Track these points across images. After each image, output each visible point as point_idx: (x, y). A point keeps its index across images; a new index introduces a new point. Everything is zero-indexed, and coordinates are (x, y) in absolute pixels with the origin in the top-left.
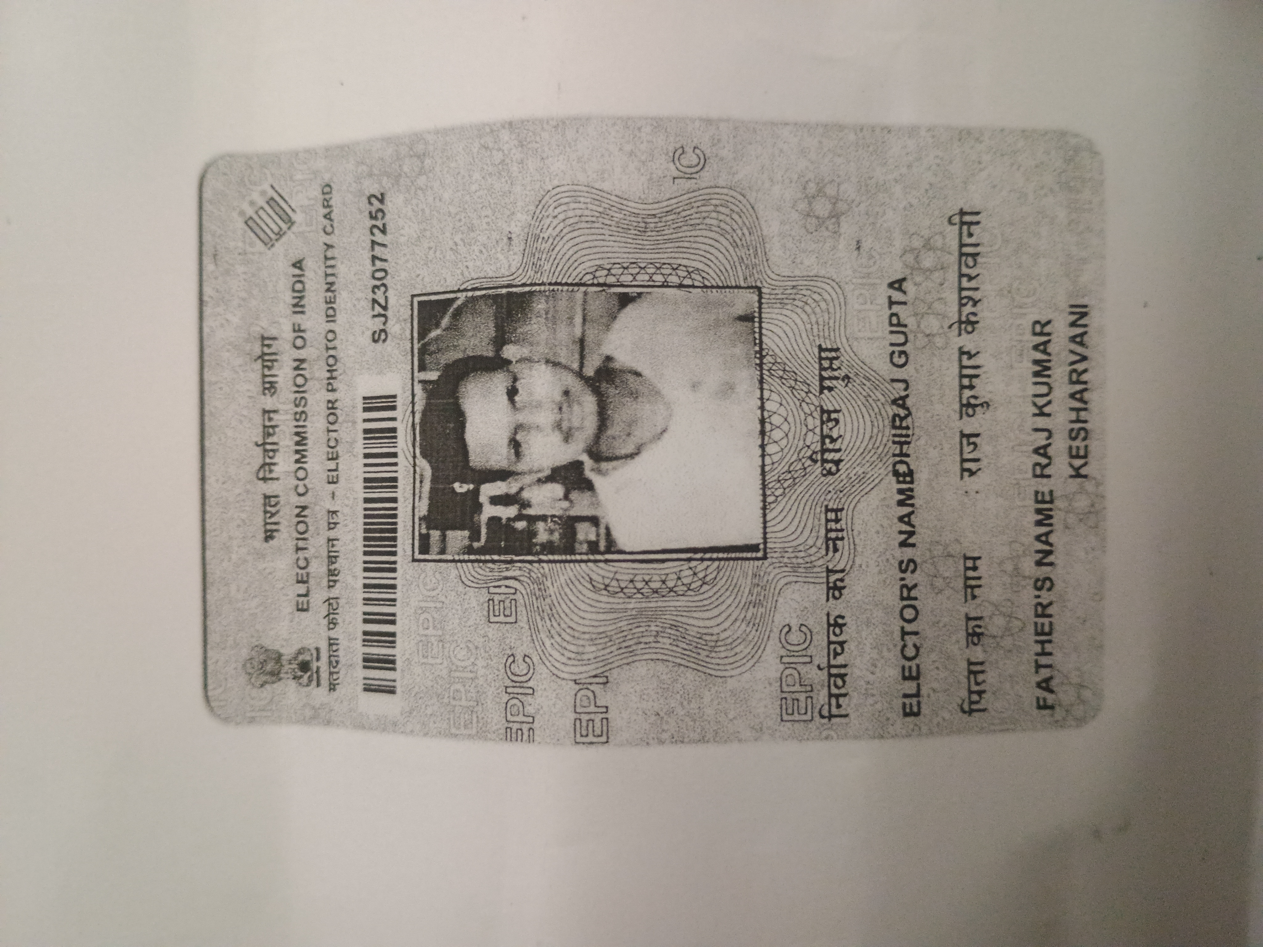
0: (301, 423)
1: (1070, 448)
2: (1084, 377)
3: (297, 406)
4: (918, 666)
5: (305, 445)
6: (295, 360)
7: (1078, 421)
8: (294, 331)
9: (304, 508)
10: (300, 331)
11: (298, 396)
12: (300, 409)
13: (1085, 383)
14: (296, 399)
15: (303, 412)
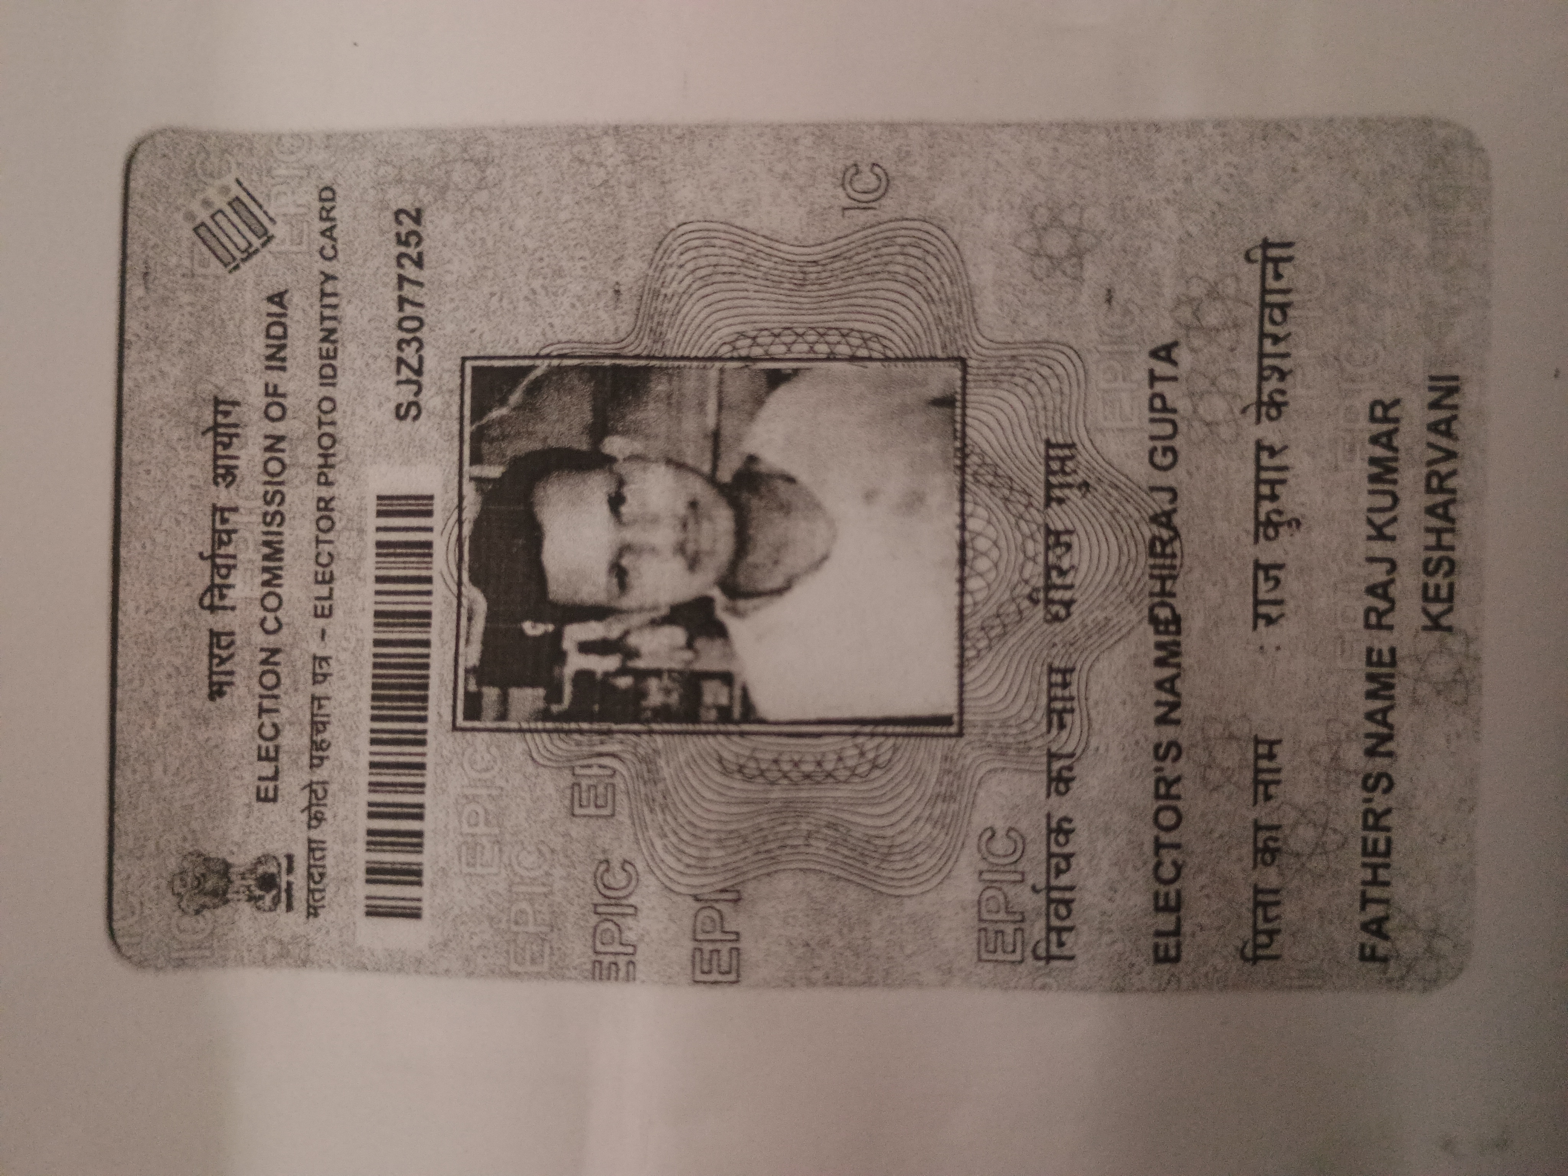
0: (274, 528)
1: (1426, 587)
2: (1450, 483)
3: (268, 503)
4: (1178, 893)
5: (281, 559)
6: (267, 437)
7: (1439, 546)
8: (267, 394)
9: (275, 652)
10: (275, 394)
11: (270, 488)
12: (273, 508)
13: (1453, 491)
14: (266, 493)
15: (277, 513)
